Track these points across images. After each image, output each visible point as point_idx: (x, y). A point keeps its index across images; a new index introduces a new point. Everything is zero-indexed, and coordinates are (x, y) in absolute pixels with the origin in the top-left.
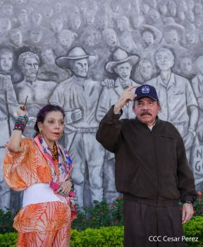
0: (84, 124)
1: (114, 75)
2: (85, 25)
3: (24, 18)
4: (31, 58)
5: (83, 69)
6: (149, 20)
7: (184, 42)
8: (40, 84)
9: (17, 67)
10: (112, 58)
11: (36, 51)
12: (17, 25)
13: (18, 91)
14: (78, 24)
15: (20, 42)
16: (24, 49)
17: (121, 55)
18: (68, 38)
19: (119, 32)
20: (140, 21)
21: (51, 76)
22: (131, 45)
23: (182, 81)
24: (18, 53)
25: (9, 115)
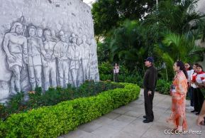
0: (63, 58)
1: (72, 42)
2: (64, 24)
3: (46, 18)
4: (48, 33)
5: (63, 39)
8: (51, 42)
10: (71, 36)
11: (50, 30)
12: (44, 20)
13: (44, 44)
14: (62, 23)
15: (45, 27)
16: (46, 29)
18: (59, 27)
19: (73, 28)
20: (79, 24)
25: (41, 54)
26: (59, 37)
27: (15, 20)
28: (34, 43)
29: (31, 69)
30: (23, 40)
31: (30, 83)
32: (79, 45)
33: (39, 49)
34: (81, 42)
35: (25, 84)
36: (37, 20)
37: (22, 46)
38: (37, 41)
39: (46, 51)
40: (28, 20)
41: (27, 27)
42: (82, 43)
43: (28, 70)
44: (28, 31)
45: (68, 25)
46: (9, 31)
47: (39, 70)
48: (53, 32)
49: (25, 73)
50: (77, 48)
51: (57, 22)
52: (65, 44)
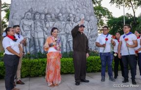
0: (62, 33)
1: (69, 20)
2: (62, 8)
3: (47, 6)
4: (49, 16)
5: (61, 19)
6: (78, 6)
8: (51, 22)
9: (45, 18)
10: (69, 16)
11: (50, 14)
12: (45, 8)
13: (46, 24)
14: (60, 7)
15: (46, 12)
16: (47, 14)
17: (71, 15)
18: (58, 11)
19: (71, 9)
20: (76, 7)
21: (54, 20)
22: (74, 13)
24: (46, 15)
25: (44, 30)
26: (58, 18)
27: (27, 11)
28: (39, 24)
29: (37, 40)
30: (31, 22)
31: (35, 49)
32: (77, 22)
33: (42, 27)
35: (32, 49)
36: (41, 9)
37: (31, 26)
38: (41, 22)
39: (47, 28)
40: (35, 10)
41: (34, 14)
43: (34, 41)
44: (34, 17)
45: (66, 9)
46: (23, 18)
47: (42, 41)
48: (53, 15)
49: (32, 42)
51: (56, 8)
52: (63, 22)
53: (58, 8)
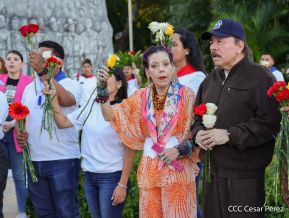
1: (67, 30)
2: (56, 7)
3: (31, 3)
7: (96, 15)
10: (67, 22)
12: (28, 7)
14: (53, 6)
15: (30, 14)
17: (70, 21)
18: (49, 13)
19: (69, 10)
20: (78, 4)
23: (95, 34)
26: (49, 26)
30: (6, 34)
32: (79, 34)
34: (82, 29)
37: (6, 41)
40: (11, 11)
41: (10, 19)
42: (85, 29)
44: (10, 23)
45: (62, 9)
50: (77, 37)
51: (45, 7)
52: (59, 34)
53: (49, 7)
